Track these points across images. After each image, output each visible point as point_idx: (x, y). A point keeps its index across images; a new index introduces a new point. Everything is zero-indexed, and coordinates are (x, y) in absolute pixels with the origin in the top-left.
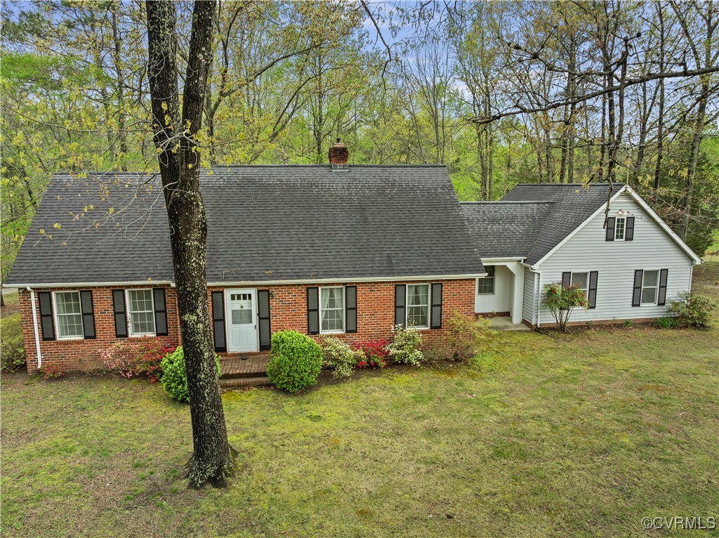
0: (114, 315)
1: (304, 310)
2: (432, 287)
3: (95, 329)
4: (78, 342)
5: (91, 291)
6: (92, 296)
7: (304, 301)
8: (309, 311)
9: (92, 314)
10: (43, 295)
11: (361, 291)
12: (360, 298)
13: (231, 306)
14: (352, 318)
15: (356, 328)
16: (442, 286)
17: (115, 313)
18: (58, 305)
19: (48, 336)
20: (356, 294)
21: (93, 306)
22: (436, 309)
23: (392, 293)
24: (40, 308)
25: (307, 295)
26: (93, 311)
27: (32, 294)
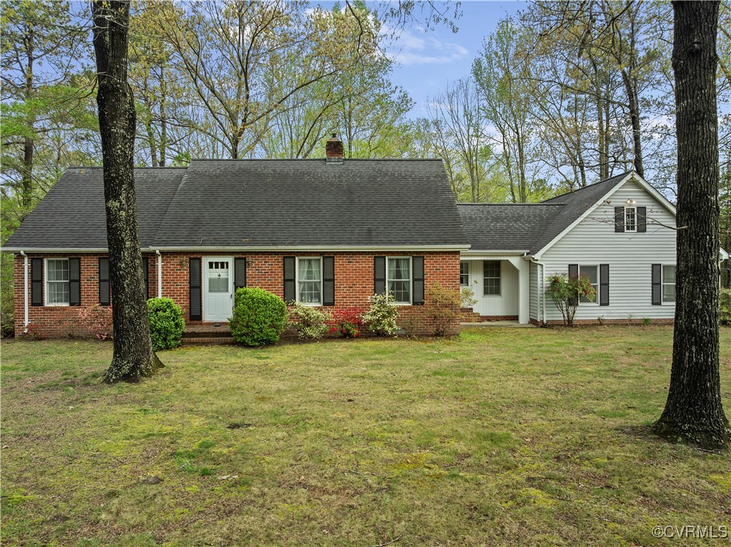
0: (99, 283)
1: (281, 280)
2: (413, 260)
3: (80, 296)
4: (64, 309)
5: (80, 259)
6: (80, 263)
7: (281, 270)
8: (285, 280)
9: (79, 281)
10: (36, 259)
11: (339, 262)
12: (337, 270)
13: (208, 274)
14: (329, 290)
15: (334, 300)
16: (424, 260)
17: (100, 281)
18: (49, 273)
19: (37, 301)
20: (334, 265)
21: (80, 273)
22: (419, 284)
23: (371, 265)
24: (31, 274)
25: (284, 265)
26: (80, 278)
27: (26, 259)
